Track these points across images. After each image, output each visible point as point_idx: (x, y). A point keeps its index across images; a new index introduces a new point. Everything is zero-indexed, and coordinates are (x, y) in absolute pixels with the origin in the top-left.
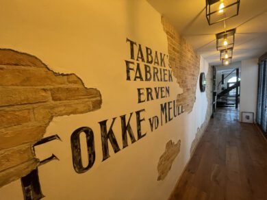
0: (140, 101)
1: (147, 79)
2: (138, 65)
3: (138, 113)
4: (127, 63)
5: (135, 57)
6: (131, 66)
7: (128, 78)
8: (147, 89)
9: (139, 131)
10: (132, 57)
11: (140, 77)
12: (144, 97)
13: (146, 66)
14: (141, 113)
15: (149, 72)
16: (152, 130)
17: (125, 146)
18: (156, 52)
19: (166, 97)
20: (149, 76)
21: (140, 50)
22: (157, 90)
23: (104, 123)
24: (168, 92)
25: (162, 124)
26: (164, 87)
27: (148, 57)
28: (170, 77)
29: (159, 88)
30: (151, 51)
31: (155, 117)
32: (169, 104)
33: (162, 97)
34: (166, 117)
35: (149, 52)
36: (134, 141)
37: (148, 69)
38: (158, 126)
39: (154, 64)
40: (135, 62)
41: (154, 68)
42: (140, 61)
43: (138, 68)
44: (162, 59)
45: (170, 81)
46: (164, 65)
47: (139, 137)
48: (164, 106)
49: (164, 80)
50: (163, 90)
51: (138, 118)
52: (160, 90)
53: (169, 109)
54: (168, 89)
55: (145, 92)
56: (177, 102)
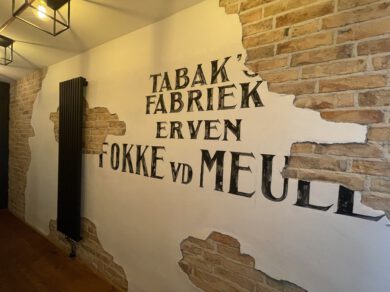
0: (158, 136)
1: (173, 109)
2: (161, 96)
3: (155, 149)
4: (148, 98)
5: (158, 88)
6: (152, 100)
7: (148, 112)
8: (173, 123)
9: (153, 168)
10: (154, 90)
11: (164, 110)
12: (167, 132)
13: (173, 95)
14: (158, 151)
15: (179, 101)
16: (175, 180)
17: (138, 173)
18: (199, 66)
19: (225, 139)
20: (177, 105)
21: (166, 78)
22: (195, 125)
23: (125, 146)
24: (236, 131)
25: (201, 185)
26: (218, 121)
27: (178, 82)
28: (250, 96)
29: (200, 122)
30: (186, 71)
31: (184, 165)
32: (236, 156)
33: (207, 137)
34: (219, 178)
35: (182, 73)
36: (146, 175)
37: (177, 97)
38: (189, 181)
39: (193, 85)
40: (158, 94)
41: (191, 92)
42: (165, 90)
43: (161, 100)
44: (218, 70)
45: (248, 106)
46: (225, 78)
47: (153, 175)
48: (212, 155)
49: (221, 106)
50: (212, 125)
51: (154, 154)
52: (203, 124)
53: (235, 169)
54: (235, 124)
55: (168, 127)
56: (292, 162)
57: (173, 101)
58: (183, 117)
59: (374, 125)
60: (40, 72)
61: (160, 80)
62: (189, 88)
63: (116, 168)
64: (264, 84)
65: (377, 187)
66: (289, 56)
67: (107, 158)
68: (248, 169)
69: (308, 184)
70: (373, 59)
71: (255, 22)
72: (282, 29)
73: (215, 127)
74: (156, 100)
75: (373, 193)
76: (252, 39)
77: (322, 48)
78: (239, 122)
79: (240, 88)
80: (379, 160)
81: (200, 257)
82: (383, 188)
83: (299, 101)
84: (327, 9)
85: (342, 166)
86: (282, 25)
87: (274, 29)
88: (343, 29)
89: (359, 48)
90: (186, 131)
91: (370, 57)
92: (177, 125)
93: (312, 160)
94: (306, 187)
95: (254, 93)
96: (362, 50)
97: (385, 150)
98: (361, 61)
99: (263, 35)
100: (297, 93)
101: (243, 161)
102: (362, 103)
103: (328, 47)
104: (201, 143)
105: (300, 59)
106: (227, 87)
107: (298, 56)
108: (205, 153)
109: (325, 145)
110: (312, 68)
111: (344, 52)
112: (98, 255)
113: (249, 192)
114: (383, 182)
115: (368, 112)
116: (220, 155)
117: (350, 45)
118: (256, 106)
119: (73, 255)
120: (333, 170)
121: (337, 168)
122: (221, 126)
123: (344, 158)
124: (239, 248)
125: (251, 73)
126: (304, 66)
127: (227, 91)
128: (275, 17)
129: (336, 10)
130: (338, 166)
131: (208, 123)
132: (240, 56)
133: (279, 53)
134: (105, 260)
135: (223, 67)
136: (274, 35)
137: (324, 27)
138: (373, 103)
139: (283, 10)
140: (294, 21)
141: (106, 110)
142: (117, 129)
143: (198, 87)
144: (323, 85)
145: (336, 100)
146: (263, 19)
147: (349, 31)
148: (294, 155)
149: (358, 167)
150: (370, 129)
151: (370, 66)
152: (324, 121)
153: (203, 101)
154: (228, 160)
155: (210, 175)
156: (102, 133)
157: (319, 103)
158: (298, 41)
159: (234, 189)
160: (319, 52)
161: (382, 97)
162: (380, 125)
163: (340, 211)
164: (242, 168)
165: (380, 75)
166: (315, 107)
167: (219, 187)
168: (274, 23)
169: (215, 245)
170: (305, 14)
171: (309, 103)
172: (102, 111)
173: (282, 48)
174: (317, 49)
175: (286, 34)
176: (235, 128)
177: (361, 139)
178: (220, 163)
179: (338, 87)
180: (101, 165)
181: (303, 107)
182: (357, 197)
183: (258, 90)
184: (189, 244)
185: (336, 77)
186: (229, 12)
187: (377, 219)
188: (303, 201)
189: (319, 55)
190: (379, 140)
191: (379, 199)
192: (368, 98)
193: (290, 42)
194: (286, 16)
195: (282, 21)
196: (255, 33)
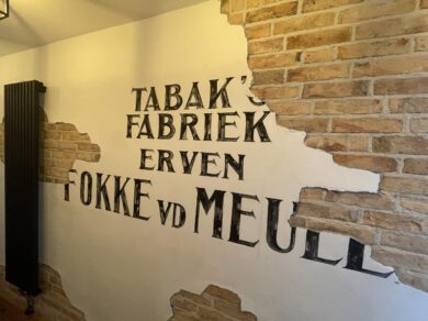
0: (143, 167)
1: (161, 136)
2: (147, 116)
3: (138, 182)
4: (130, 117)
5: (143, 106)
6: (134, 120)
7: (129, 135)
8: (161, 152)
9: (136, 206)
10: (138, 108)
11: (149, 134)
12: (153, 162)
13: (161, 117)
14: (142, 184)
15: (169, 125)
16: (163, 223)
17: (117, 211)
18: (195, 85)
19: (226, 176)
20: (167, 130)
21: (153, 94)
22: (190, 157)
23: (99, 175)
24: (239, 168)
25: (196, 231)
26: (217, 154)
27: (168, 101)
28: (255, 129)
29: (195, 154)
30: (178, 89)
31: (175, 205)
32: (237, 198)
33: (204, 173)
34: (218, 223)
35: (173, 90)
36: (127, 214)
37: (166, 120)
38: (180, 225)
39: (187, 108)
40: (142, 114)
41: (185, 116)
42: (151, 109)
43: (146, 121)
44: (218, 93)
45: (252, 140)
46: (226, 103)
47: (137, 214)
48: (210, 195)
49: (221, 137)
50: (210, 158)
51: (138, 188)
52: (199, 157)
53: (237, 213)
54: (237, 159)
55: (156, 156)
56: (300, 209)
57: (162, 124)
58: (175, 145)
59: (387, 174)
61: (145, 96)
62: (182, 110)
63: (88, 203)
64: (272, 115)
65: (388, 241)
66: (301, 85)
67: (75, 190)
68: (251, 214)
69: (317, 235)
70: (390, 101)
71: (262, 39)
72: (294, 52)
73: (213, 162)
74: (140, 121)
75: (383, 247)
76: (259, 59)
77: (336, 80)
78: (242, 157)
79: (244, 117)
80: (390, 212)
81: (194, 314)
82: (393, 243)
83: (311, 139)
84: (343, 36)
85: (353, 216)
86: (293, 48)
87: (285, 51)
88: (361, 61)
89: (375, 85)
90: (177, 162)
91: (387, 97)
92: (166, 155)
93: (322, 207)
94: (315, 238)
95: (260, 125)
96: (378, 88)
97: (397, 201)
98: (378, 102)
99: (271, 57)
100: (309, 130)
101: (245, 205)
102: (376, 149)
103: (341, 81)
104: (196, 179)
105: (312, 91)
106: (229, 114)
107: (310, 86)
108: (201, 192)
109: (336, 192)
110: (325, 103)
111: (359, 88)
112: (65, 311)
113: (253, 241)
114: (393, 236)
115: (382, 159)
116: (219, 195)
117: (367, 81)
118: (262, 141)
119: (30, 311)
120: (344, 220)
121: (347, 218)
122: (221, 161)
123: (356, 208)
124: (240, 304)
125: (257, 100)
126: (318, 100)
127: (229, 119)
128: (286, 36)
129: (353, 37)
130: (349, 216)
131: (205, 156)
132: (244, 78)
133: (289, 80)
134: (73, 316)
135: (224, 89)
136: (283, 59)
137: (340, 57)
138: (387, 149)
139: (295, 30)
140: (307, 45)
141: (71, 127)
142: (88, 154)
143: (192, 110)
144: (336, 124)
145: (351, 142)
146: (272, 37)
147: (367, 64)
148: (303, 201)
149: (369, 218)
150: (383, 178)
151: (386, 108)
152: (336, 165)
153: (200, 128)
154: (228, 202)
155: (207, 219)
156: (68, 157)
157: (331, 144)
158: (311, 69)
159: (234, 237)
160: (333, 85)
161: (397, 144)
162: (393, 174)
163: (349, 266)
164: (245, 213)
165: (394, 120)
166: (327, 148)
167: (217, 233)
168: (285, 43)
169: (212, 300)
170: (320, 39)
171: (321, 143)
172: (67, 128)
173: (293, 75)
174: (331, 81)
175: (298, 59)
176: (237, 165)
177: (374, 188)
178: (220, 205)
179: (352, 128)
180: (67, 198)
181: (315, 147)
182: (367, 251)
183: (265, 122)
184: (182, 299)
185: (351, 117)
186: (232, 21)
187: (386, 275)
188: (311, 253)
189: (333, 89)
190: (390, 191)
191: (389, 254)
192: (382, 144)
193: (301, 70)
194: (299, 37)
195: (294, 42)
196: (263, 53)
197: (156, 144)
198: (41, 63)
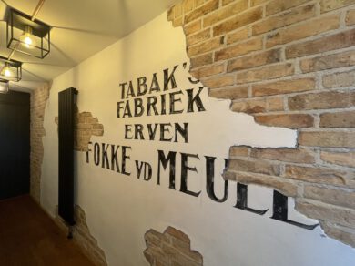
0: (126, 137)
1: (136, 115)
2: (128, 102)
3: (124, 148)
4: (119, 103)
5: (125, 95)
6: (121, 105)
7: (119, 116)
8: (136, 126)
9: (123, 165)
10: (123, 97)
11: (129, 114)
12: (131, 134)
13: (136, 101)
14: (127, 150)
15: (140, 106)
16: (139, 177)
17: (113, 169)
18: (155, 75)
19: (176, 141)
20: (139, 109)
21: (131, 87)
22: (153, 127)
23: (103, 145)
24: (184, 133)
25: (159, 183)
26: (170, 124)
27: (139, 89)
28: (194, 102)
29: (156, 125)
30: (145, 79)
31: (146, 164)
32: (184, 157)
33: (162, 139)
34: (172, 177)
35: (142, 81)
36: (118, 171)
37: (139, 103)
38: (149, 179)
39: (150, 93)
40: (125, 100)
41: (149, 98)
42: (130, 96)
43: (128, 106)
44: (169, 79)
45: (192, 111)
46: (174, 85)
47: (123, 172)
48: (166, 155)
49: (172, 111)
50: (166, 127)
51: (124, 153)
52: (159, 127)
53: (185, 169)
54: (183, 127)
55: (133, 129)
56: (231, 165)
57: (136, 106)
58: (144, 120)
59: (304, 130)
60: (48, 83)
61: (127, 87)
62: (147, 95)
63: (98, 164)
64: (205, 89)
65: (311, 194)
66: (225, 62)
67: (91, 155)
68: (194, 169)
69: (246, 187)
70: (301, 63)
71: (195, 33)
72: (218, 37)
73: (168, 130)
74: (123, 105)
75: (307, 200)
76: (194, 48)
77: (253, 53)
78: (186, 125)
79: (186, 94)
80: (311, 166)
81: (160, 249)
82: (316, 196)
83: (236, 105)
84: (256, 16)
85: (275, 170)
86: (218, 34)
87: (212, 38)
88: (271, 33)
89: (287, 52)
90: (146, 133)
91: (298, 59)
92: (139, 128)
93: (249, 163)
94: (243, 190)
95: (197, 98)
96: (289, 54)
97: (317, 155)
98: (289, 65)
99: (202, 45)
100: (233, 98)
101: (191, 162)
102: (292, 107)
103: (257, 53)
104: (157, 145)
105: (235, 65)
106: (177, 93)
107: (232, 62)
108: (161, 153)
109: (259, 149)
110: (245, 73)
111: (272, 56)
112: (87, 239)
113: (197, 192)
114: (316, 190)
115: (298, 116)
116: (172, 155)
117: (279, 49)
118: (199, 110)
119: (70, 237)
120: (268, 174)
121: (270, 172)
122: (172, 129)
123: (277, 162)
124: (189, 243)
125: (194, 80)
126: (239, 72)
127: (176, 97)
128: (212, 27)
129: (264, 15)
130: (272, 170)
131: (162, 126)
132: (185, 64)
133: (216, 60)
134: (92, 243)
135: (172, 75)
136: (211, 44)
137: (255, 34)
138: (302, 107)
139: (219, 20)
140: (228, 30)
141: (89, 114)
142: (98, 131)
143: (154, 93)
144: (255, 90)
145: (268, 104)
146: (203, 29)
147: (277, 35)
148: (233, 158)
149: (290, 172)
150: (300, 134)
151: (297, 69)
152: (257, 125)
153: (158, 106)
154: (178, 159)
155: (165, 174)
156: (88, 134)
157: (252, 107)
158: (232, 48)
159: (184, 189)
160: (248, 58)
161: (312, 101)
162: (310, 129)
163: (276, 216)
164: (190, 169)
165: (308, 79)
166: (249, 111)
167: (172, 185)
168: (212, 32)
169: (171, 239)
170: (237, 23)
171: (244, 108)
172: (88, 114)
173: (218, 55)
174: (249, 55)
175: (222, 42)
176: (182, 131)
177: (292, 144)
178: (173, 163)
179: (269, 92)
180: (88, 162)
181: (239, 111)
182: (291, 203)
183: (200, 95)
184: (151, 235)
185: (267, 82)
186: (175, 25)
187: (312, 227)
188: (241, 204)
189: (250, 61)
190: (309, 146)
191: (313, 207)
192: (296, 102)
193: (225, 50)
194: (221, 25)
195: (218, 30)
196: (196, 43)
197: (133, 121)
198: (76, 76)
